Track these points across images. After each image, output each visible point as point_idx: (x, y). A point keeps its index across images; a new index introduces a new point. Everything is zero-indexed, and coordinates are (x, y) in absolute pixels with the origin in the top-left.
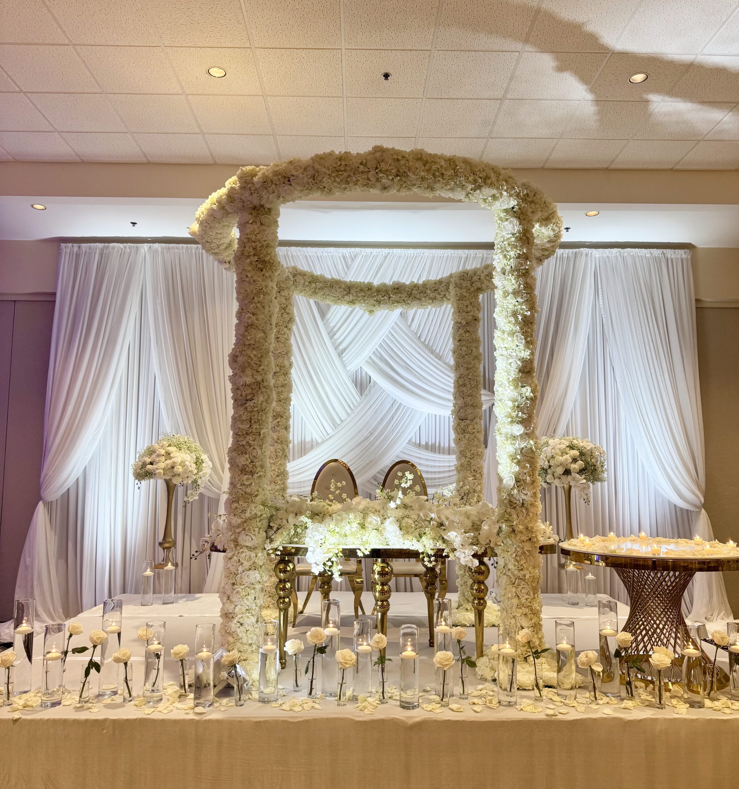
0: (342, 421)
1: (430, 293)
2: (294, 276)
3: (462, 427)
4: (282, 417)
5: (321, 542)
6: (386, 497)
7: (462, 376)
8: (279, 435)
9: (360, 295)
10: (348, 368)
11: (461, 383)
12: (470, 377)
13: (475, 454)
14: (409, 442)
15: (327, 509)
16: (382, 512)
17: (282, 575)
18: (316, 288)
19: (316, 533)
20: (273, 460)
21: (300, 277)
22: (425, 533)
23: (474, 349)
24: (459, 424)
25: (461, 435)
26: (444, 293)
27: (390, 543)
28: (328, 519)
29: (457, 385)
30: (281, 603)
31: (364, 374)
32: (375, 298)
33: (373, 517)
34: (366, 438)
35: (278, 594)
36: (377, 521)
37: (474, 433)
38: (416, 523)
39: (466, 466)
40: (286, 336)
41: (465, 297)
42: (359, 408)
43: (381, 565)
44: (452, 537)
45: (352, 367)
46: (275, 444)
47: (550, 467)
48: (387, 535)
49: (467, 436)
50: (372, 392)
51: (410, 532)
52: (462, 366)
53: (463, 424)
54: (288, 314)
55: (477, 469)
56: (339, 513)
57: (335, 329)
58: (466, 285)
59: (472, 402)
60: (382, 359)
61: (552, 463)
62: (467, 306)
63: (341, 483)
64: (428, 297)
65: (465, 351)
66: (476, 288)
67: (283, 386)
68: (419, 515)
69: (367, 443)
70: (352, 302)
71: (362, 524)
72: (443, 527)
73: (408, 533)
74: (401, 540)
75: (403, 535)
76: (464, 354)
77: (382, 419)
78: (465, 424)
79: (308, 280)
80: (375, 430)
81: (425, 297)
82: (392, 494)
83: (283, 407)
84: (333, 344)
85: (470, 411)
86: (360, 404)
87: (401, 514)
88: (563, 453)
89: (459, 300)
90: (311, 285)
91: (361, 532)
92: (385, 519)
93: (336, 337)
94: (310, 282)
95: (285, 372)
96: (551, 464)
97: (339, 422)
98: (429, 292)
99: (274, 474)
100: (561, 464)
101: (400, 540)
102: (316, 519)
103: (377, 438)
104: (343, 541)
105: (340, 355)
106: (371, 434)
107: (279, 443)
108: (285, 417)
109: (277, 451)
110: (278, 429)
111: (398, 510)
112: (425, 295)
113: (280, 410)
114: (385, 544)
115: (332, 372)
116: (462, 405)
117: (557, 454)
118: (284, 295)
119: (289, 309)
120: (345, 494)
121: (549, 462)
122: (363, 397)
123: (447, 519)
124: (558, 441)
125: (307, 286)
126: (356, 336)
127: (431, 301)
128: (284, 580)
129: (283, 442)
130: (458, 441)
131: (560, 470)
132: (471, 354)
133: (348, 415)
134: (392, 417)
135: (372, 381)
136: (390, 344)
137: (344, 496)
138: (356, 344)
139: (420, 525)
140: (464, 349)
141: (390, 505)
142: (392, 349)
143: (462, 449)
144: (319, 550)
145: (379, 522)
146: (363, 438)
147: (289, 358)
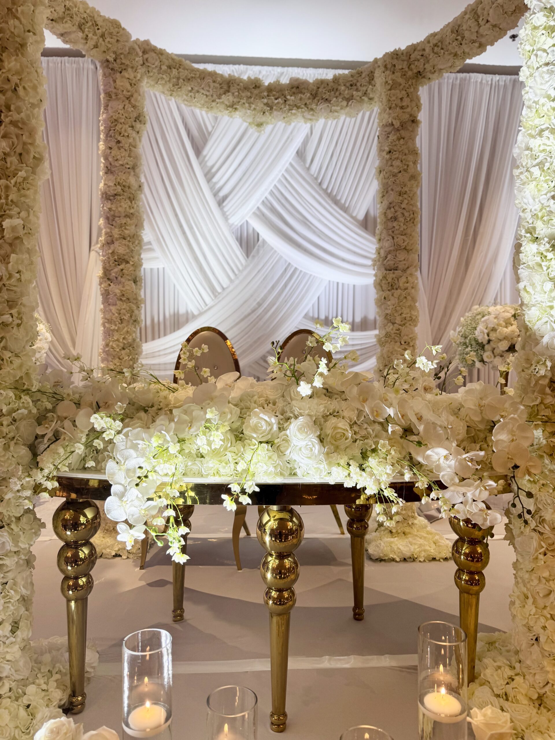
0: (224, 289)
1: (344, 91)
2: (144, 52)
3: (390, 280)
4: (127, 262)
5: (139, 473)
6: (289, 373)
7: (392, 205)
8: (124, 289)
9: (243, 95)
10: (231, 221)
11: (390, 216)
12: (403, 206)
13: (408, 319)
14: (306, 316)
15: (165, 398)
16: (280, 404)
17: (68, 533)
18: (178, 79)
19: (132, 452)
20: (116, 325)
21: (154, 55)
22: (374, 451)
23: (411, 164)
24: (385, 277)
25: (388, 292)
26: (365, 88)
27: (299, 472)
28: (161, 420)
29: (384, 220)
30: (69, 589)
31: (251, 231)
32: (265, 101)
33: (261, 415)
34: (253, 311)
35: (62, 571)
36: (269, 424)
37: (406, 289)
38: (356, 428)
39: (393, 336)
40: (131, 140)
41: (400, 85)
42: (245, 273)
43: (279, 516)
44: (435, 458)
45: (236, 220)
46: (118, 302)
47: (489, 341)
48: (292, 454)
49: (397, 293)
50: (261, 252)
51: (343, 447)
52: (392, 190)
53: (391, 275)
54: (134, 107)
55: (409, 340)
56: (185, 407)
57: (214, 170)
58: (400, 67)
59: (405, 243)
60: (273, 210)
61: (493, 336)
62: (401, 99)
63: (200, 348)
64: (342, 96)
65: (398, 166)
66: (415, 71)
67: (126, 216)
68: (360, 412)
69: (254, 316)
70: (232, 107)
71: (236, 430)
72: (415, 438)
73: (337, 449)
74: (324, 466)
75: (328, 454)
76: (396, 171)
77: (273, 288)
78: (394, 276)
79: (167, 63)
80: (264, 300)
81: (337, 97)
82: (302, 367)
83: (128, 246)
84: (212, 188)
85: (402, 256)
86: (245, 267)
87: (322, 409)
88: (508, 323)
89: (390, 90)
90: (172, 72)
91: (233, 449)
92: (289, 419)
93: (215, 180)
94: (169, 67)
95: (132, 196)
96: (491, 338)
97: (219, 290)
98: (343, 88)
99: (118, 346)
100: (505, 338)
101: (321, 466)
102: (140, 419)
103: (266, 311)
104: (195, 467)
105: (221, 203)
106: (259, 305)
107: (124, 301)
108: (131, 263)
109: (122, 312)
110: (123, 280)
111: (315, 401)
112: (337, 93)
113: (124, 252)
114: (287, 474)
115: (210, 226)
116: (392, 248)
117: (499, 325)
118: (127, 76)
119: (136, 100)
120: (208, 370)
121: (488, 335)
122: (250, 258)
123: (420, 419)
124: (501, 309)
125: (165, 72)
126: (240, 180)
127: (345, 103)
128: (76, 542)
129: (131, 300)
130: (382, 302)
131: (504, 346)
132: (406, 170)
133: (231, 281)
134: (286, 285)
135: (260, 239)
136: (283, 191)
137: (206, 372)
138: (241, 188)
139: (363, 433)
140: (397, 163)
141: (299, 389)
142: (286, 199)
143: (389, 312)
144: (134, 492)
145: (275, 427)
146: (249, 310)
147: (137, 176)
